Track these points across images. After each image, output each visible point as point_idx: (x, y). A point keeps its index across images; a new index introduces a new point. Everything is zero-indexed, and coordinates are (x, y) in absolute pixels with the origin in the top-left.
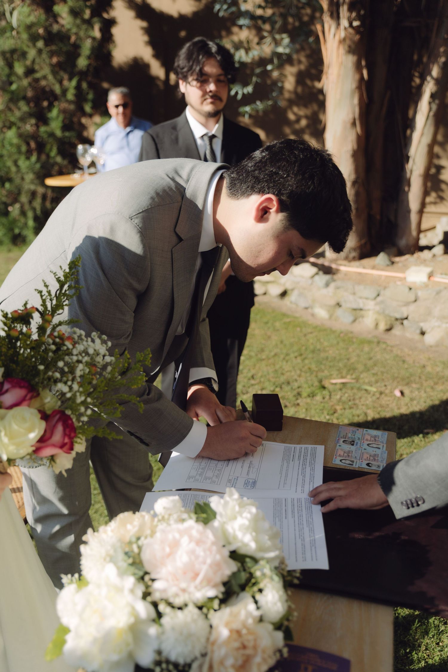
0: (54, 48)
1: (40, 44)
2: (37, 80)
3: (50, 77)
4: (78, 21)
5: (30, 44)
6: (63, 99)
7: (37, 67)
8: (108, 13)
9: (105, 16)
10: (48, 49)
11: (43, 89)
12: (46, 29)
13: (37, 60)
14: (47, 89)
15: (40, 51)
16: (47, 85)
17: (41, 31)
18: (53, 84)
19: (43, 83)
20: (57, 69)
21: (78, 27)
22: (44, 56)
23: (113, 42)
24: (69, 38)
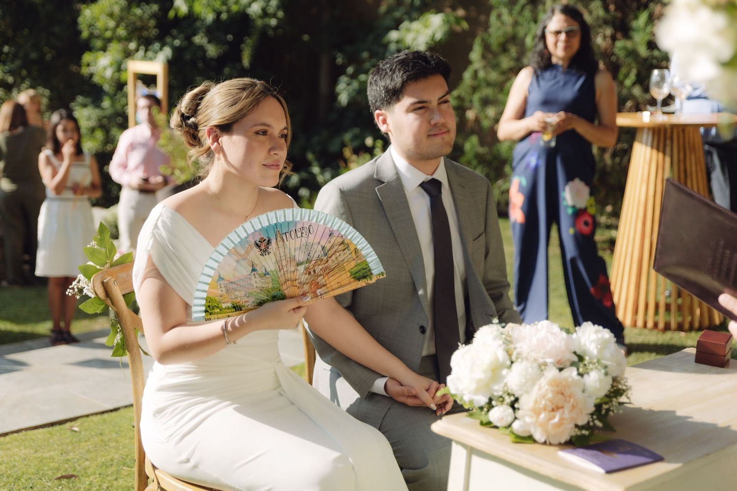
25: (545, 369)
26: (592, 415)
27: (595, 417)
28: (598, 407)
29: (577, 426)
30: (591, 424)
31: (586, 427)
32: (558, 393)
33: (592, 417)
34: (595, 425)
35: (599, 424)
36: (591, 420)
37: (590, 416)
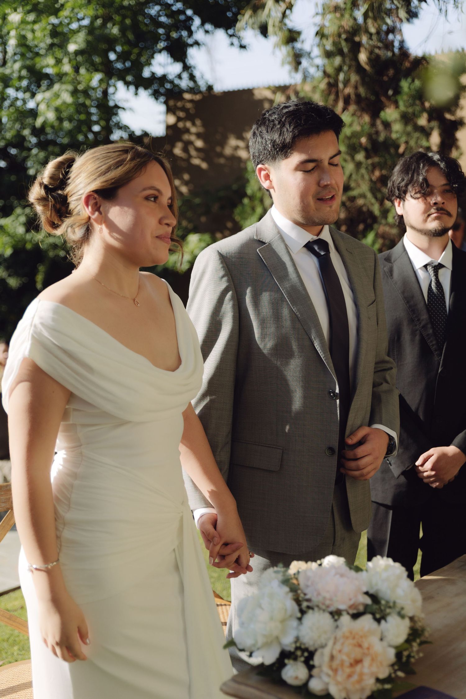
0: (376, 160)
1: (360, 156)
2: (353, 199)
3: (369, 195)
4: (409, 128)
5: (348, 158)
6: (383, 221)
7: (353, 184)
8: (453, 113)
9: (448, 116)
10: (370, 161)
11: (359, 210)
12: (370, 137)
13: (354, 176)
14: (365, 209)
15: (358, 165)
16: (364, 205)
17: (363, 140)
18: (372, 204)
19: (360, 202)
20: (379, 185)
21: (408, 134)
22: (363, 171)
23: (458, 148)
24: (397, 147)
25: (339, 618)
26: (392, 665)
27: (396, 667)
28: (399, 655)
29: (378, 680)
30: (393, 675)
31: (388, 680)
32: (355, 645)
33: (394, 669)
34: (397, 677)
35: (400, 674)
36: (392, 671)
37: (391, 668)
